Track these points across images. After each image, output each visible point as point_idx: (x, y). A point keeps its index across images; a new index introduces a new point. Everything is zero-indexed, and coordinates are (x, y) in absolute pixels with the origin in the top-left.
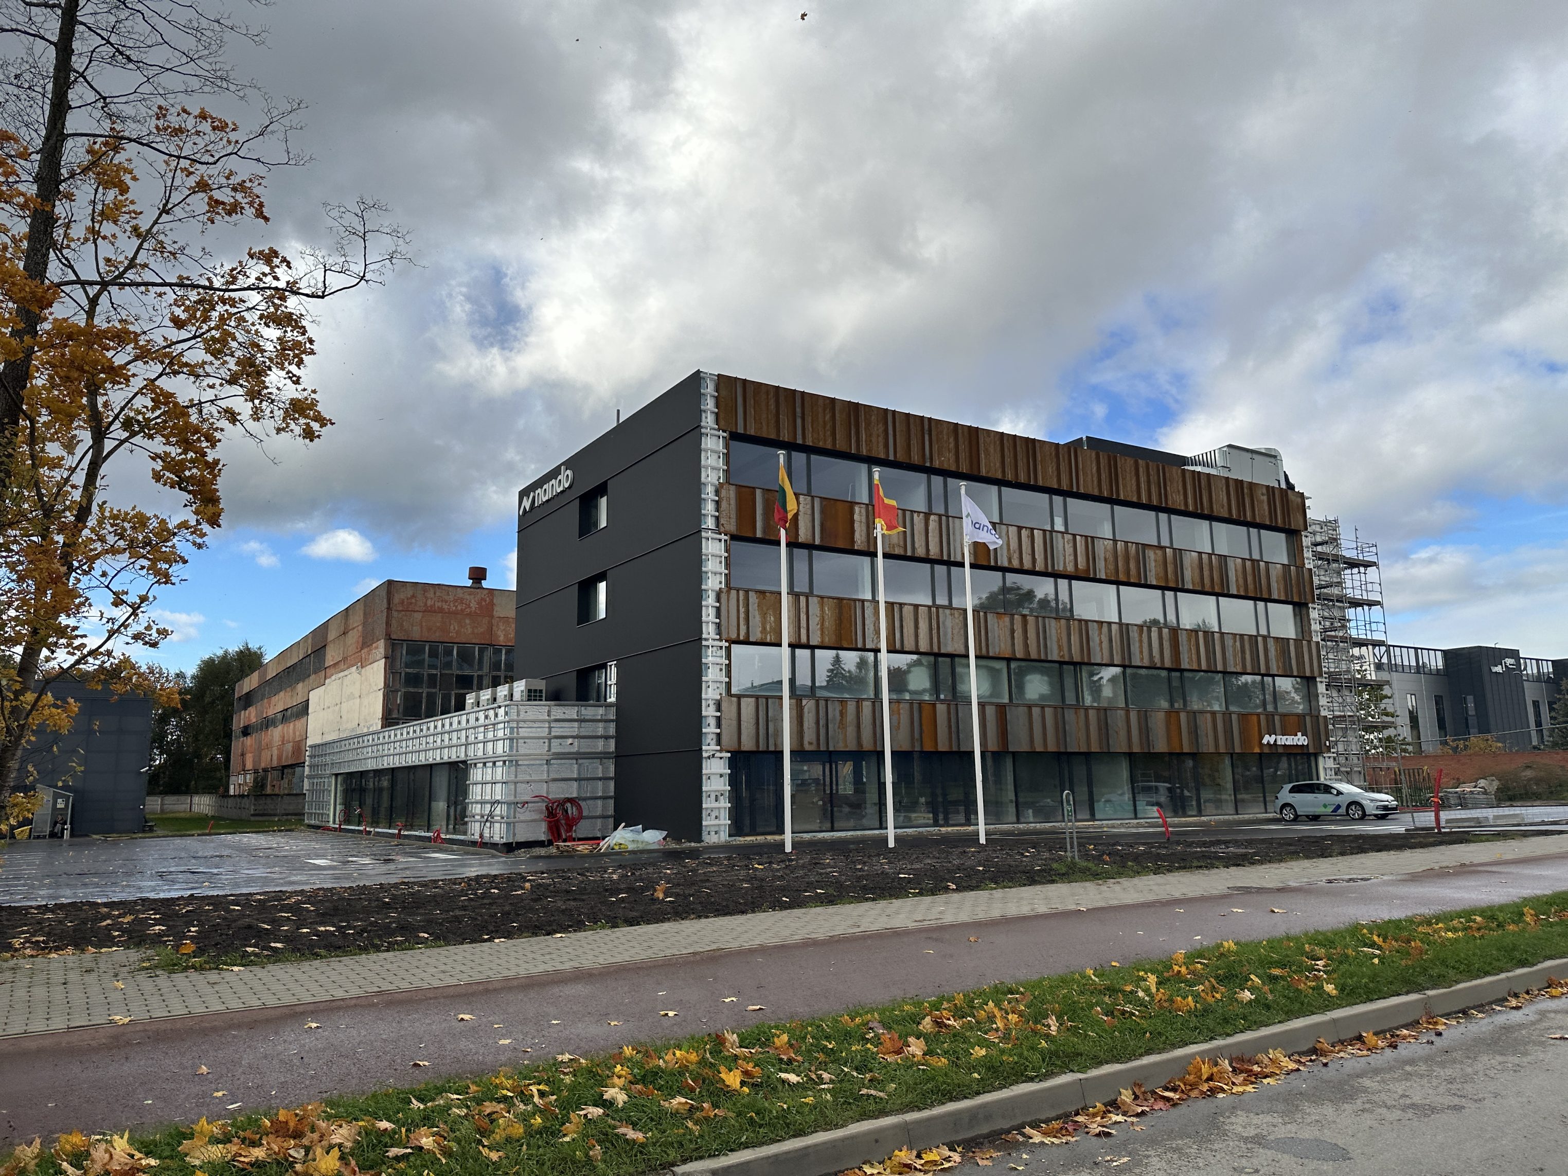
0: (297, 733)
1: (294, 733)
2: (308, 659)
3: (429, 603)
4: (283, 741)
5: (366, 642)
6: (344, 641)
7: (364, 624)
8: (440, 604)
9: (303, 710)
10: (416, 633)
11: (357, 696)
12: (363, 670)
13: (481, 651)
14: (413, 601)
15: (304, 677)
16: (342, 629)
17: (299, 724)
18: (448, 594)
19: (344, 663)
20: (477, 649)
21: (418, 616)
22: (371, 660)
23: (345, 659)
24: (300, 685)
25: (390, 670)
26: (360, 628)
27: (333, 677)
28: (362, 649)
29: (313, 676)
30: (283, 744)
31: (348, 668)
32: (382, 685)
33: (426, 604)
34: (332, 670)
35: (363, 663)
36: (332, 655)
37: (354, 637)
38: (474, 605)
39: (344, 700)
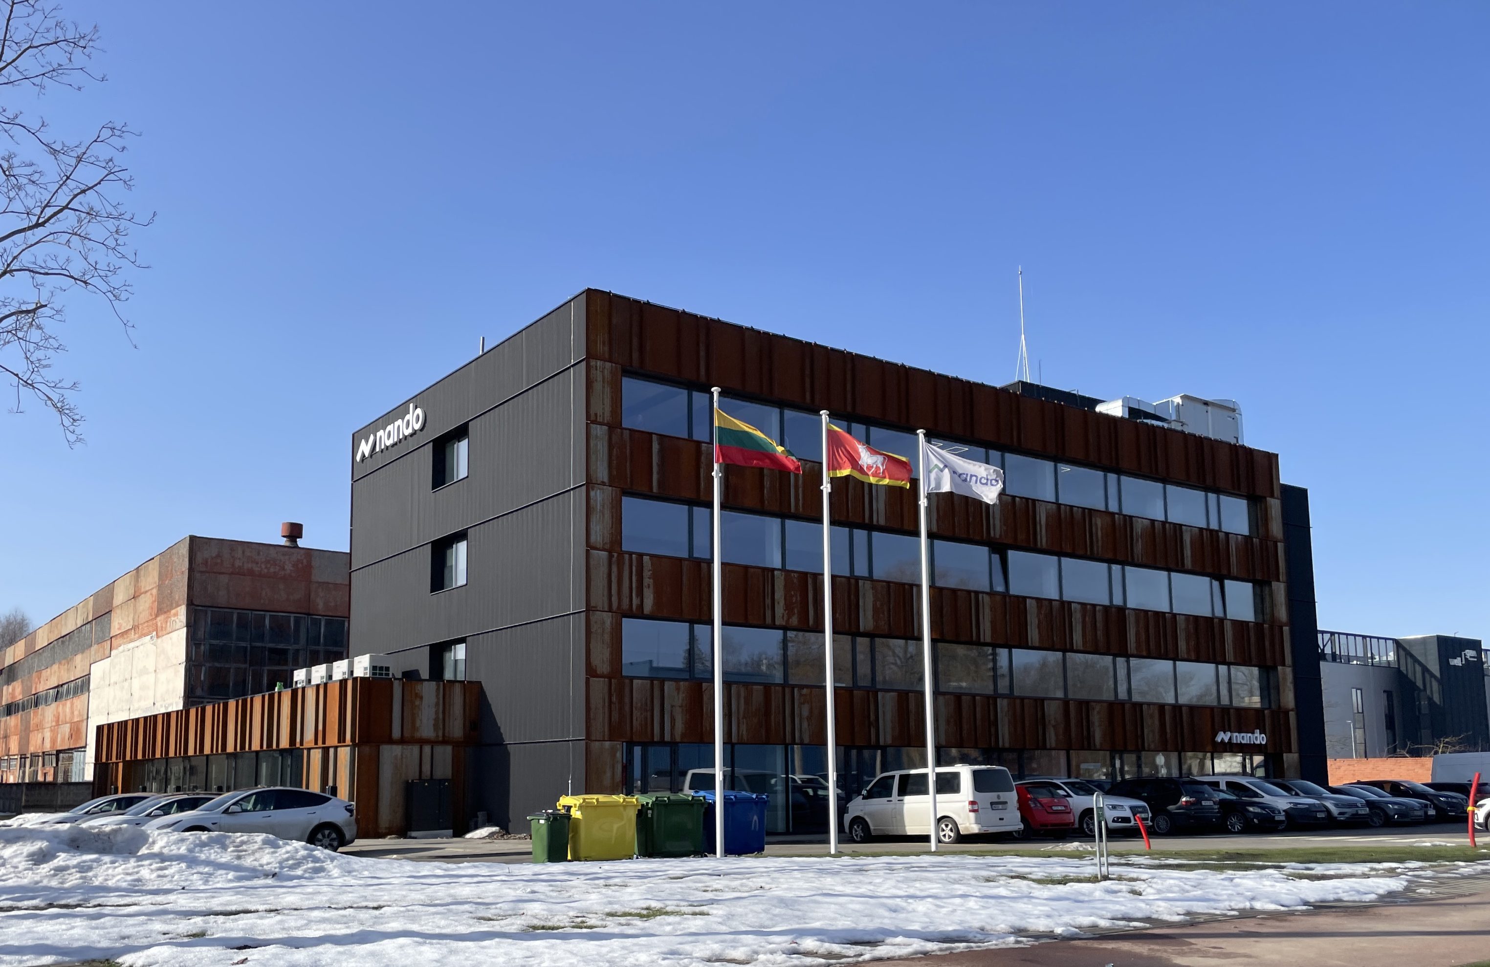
0: (76, 713)
1: (72, 713)
2: (88, 626)
3: (238, 563)
4: (58, 721)
5: (163, 608)
6: (135, 606)
7: (160, 587)
8: (250, 566)
9: (83, 685)
10: (222, 598)
11: (152, 669)
12: (160, 640)
13: (297, 621)
14: (219, 561)
15: (83, 647)
16: (132, 592)
17: (79, 702)
18: (259, 554)
19: (136, 630)
20: (292, 619)
21: (224, 579)
22: (169, 629)
23: (135, 628)
24: (78, 658)
25: (192, 641)
26: (155, 591)
27: (121, 648)
28: (157, 616)
29: (95, 647)
30: (58, 724)
31: (140, 637)
32: (183, 657)
33: (233, 565)
34: (119, 640)
35: (159, 632)
36: (119, 622)
37: (146, 603)
38: (289, 567)
39: (134, 675)
